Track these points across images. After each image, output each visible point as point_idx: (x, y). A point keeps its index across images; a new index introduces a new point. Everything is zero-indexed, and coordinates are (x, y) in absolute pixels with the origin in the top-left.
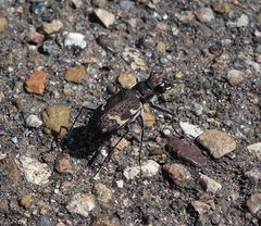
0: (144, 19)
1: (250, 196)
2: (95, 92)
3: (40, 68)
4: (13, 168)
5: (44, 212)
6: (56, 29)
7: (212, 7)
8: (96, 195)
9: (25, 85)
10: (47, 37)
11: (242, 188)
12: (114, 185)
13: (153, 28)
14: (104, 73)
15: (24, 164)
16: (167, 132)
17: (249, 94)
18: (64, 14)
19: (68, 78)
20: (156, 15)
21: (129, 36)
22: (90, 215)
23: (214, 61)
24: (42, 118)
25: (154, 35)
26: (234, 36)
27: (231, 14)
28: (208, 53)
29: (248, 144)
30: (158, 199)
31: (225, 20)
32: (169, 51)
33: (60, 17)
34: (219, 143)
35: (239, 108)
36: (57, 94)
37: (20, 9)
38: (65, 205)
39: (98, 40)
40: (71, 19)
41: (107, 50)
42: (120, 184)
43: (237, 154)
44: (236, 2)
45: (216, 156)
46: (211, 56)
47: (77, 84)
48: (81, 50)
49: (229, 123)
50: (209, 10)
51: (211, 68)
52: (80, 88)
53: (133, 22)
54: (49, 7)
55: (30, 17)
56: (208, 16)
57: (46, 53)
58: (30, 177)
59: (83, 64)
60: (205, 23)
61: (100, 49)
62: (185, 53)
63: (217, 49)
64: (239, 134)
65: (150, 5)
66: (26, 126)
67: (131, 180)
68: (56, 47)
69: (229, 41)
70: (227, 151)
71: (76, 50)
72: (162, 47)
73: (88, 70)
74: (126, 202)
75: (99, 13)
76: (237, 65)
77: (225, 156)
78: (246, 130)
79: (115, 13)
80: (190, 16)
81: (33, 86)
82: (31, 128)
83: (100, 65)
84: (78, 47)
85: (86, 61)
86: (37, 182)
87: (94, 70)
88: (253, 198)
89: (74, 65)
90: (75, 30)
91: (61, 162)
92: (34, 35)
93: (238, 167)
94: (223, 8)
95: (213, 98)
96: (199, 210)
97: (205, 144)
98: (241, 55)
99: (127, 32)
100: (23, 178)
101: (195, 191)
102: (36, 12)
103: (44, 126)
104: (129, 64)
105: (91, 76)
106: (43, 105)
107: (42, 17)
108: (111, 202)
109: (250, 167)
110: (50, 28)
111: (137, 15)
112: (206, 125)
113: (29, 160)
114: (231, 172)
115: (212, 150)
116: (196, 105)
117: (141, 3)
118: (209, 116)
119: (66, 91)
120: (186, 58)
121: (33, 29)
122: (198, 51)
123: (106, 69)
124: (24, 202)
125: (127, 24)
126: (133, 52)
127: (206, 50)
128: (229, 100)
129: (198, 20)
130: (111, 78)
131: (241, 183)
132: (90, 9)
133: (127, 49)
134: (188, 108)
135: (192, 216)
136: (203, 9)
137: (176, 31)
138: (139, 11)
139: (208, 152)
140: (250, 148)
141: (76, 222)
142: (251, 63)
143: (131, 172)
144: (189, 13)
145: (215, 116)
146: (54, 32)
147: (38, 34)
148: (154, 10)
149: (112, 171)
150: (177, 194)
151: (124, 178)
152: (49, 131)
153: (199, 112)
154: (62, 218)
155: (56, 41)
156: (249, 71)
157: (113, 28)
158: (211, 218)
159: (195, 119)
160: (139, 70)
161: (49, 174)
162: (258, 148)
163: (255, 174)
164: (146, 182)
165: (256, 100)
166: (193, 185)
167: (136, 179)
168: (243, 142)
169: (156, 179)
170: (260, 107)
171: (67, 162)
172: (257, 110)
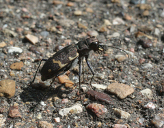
0: (56, 40)
1: (153, 118)
2: (31, 73)
6: (2, 46)
11: (144, 116)
12: (53, 121)
13: (63, 42)
14: (36, 63)
16: (84, 88)
17: (132, 66)
18: (7, 40)
19: (13, 67)
20: (63, 37)
21: (48, 48)
25: (64, 44)
26: (113, 42)
27: (108, 32)
29: (140, 90)
31: (105, 36)
33: (4, 41)
35: (127, 74)
36: (6, 76)
39: (29, 50)
40: (11, 42)
41: (36, 53)
42: (58, 120)
43: (135, 96)
45: (122, 97)
47: (19, 70)
48: (19, 54)
50: (95, 31)
51: (104, 56)
52: (21, 73)
53: (50, 40)
59: (22, 60)
61: (31, 53)
64: (133, 86)
65: (59, 32)
67: (65, 117)
68: (3, 54)
70: (128, 93)
71: (16, 55)
73: (25, 63)
75: (29, 36)
77: (128, 97)
78: (137, 83)
80: (84, 35)
83: (33, 60)
84: (17, 53)
85: (24, 58)
87: (29, 63)
88: (157, 118)
89: (15, 62)
91: (12, 111)
93: (138, 103)
94: (103, 29)
95: (109, 71)
97: (113, 91)
99: (47, 46)
101: (112, 120)
105: (27, 66)
111: (52, 38)
114: (134, 107)
115: (119, 94)
116: (99, 74)
117: (53, 32)
123: (36, 61)
125: (46, 42)
128: (120, 70)
129: (89, 35)
132: (23, 37)
136: (91, 31)
138: (53, 36)
140: (143, 92)
143: (64, 112)
145: (113, 79)
146: (1, 48)
148: (61, 34)
149: (50, 113)
150: (99, 124)
151: (60, 116)
152: (2, 95)
153: (103, 77)
155: (3, 52)
157: (38, 45)
159: (100, 81)
161: (5, 120)
162: (147, 92)
163: (151, 106)
164: (76, 117)
165: (137, 69)
166: (109, 116)
167: (69, 116)
168: (137, 89)
169: (83, 115)
170: (141, 73)
171: (17, 110)
172: (138, 74)
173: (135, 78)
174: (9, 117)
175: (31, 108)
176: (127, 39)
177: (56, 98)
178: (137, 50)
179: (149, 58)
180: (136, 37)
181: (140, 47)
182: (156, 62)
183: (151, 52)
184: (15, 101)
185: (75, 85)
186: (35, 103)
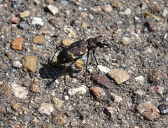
0: (74, 11)
1: (138, 104)
2: (50, 49)
3: (19, 36)
4: (7, 89)
5: (26, 113)
6: (27, 16)
7: (111, 4)
8: (54, 104)
9: (11, 45)
10: (22, 20)
11: (133, 100)
12: (63, 99)
13: (79, 15)
14: (54, 39)
15: (13, 88)
16: (91, 70)
17: (134, 50)
18: (30, 7)
19: (35, 42)
20: (80, 8)
21: (66, 20)
22: (51, 114)
23: (114, 33)
24: (22, 62)
25: (80, 19)
26: (123, 20)
27: (121, 8)
28: (110, 29)
29: (135, 77)
30: (88, 106)
31: (119, 11)
32: (89, 28)
33: (28, 9)
34: (120, 76)
35: (129, 58)
36: (29, 50)
37: (6, 5)
38: (37, 109)
39: (50, 22)
40: (34, 10)
41: (55, 27)
42: (67, 98)
43: (130, 82)
44: (124, 2)
45: (118, 83)
46: (112, 30)
47: (40, 45)
48: (41, 26)
49: (124, 65)
50: (109, 6)
51: (112, 36)
52: (42, 47)
53: (68, 12)
54: (22, 4)
55: (12, 9)
56: (109, 9)
57: (22, 29)
58: (17, 94)
59: (42, 34)
60: (108, 13)
61: (51, 26)
62: (97, 29)
63: (115, 26)
64: (130, 71)
65: (77, 3)
66: (13, 67)
67: (72, 96)
68: (27, 25)
69: (121, 22)
70: (124, 80)
71: (38, 27)
72: (85, 25)
73: (45, 37)
74: (70, 108)
75: (50, 7)
76: (126, 35)
77: (123, 83)
78: (134, 69)
79: (58, 7)
80: (99, 9)
81: (16, 46)
82: (16, 68)
83: (52, 35)
84: (39, 25)
85: (44, 32)
86: (20, 97)
87: (49, 37)
88: (140, 105)
89: (37, 35)
90: (37, 16)
91: (34, 86)
92: (15, 19)
93: (131, 89)
94: (117, 4)
96: (111, 112)
97: (112, 76)
98: (128, 30)
99: (65, 17)
100: (13, 95)
101: (108, 102)
102: (15, 6)
103: (23, 67)
104: (67, 34)
105: (47, 40)
106: (22, 56)
107: (18, 9)
108: (62, 107)
109: (137, 89)
110: (23, 15)
111: (70, 8)
112: (111, 67)
113: (15, 85)
114: (127, 92)
115: (116, 80)
116: (105, 56)
117: (72, 2)
118: (113, 62)
119: (34, 48)
120: (98, 32)
121: (13, 15)
122: (104, 28)
123: (55, 36)
124: (14, 107)
125: (65, 13)
126: (69, 28)
127: (109, 27)
128: (123, 53)
129: (104, 11)
130: (59, 42)
131: (132, 97)
132: (44, 5)
133: (66, 26)
134: (101, 57)
135: (107, 115)
136: (106, 5)
137: (92, 17)
138: (71, 6)
139: (114, 81)
140: (137, 79)
141: (44, 118)
142: (134, 33)
143: (72, 91)
144: (99, 7)
145: (116, 62)
146: (26, 17)
147: (16, 18)
148: (79, 6)
149: (62, 91)
150: (98, 104)
151: (69, 95)
152: (26, 70)
153: (107, 60)
154: (36, 116)
155: (27, 22)
156: (133, 38)
157: (57, 15)
158: (117, 116)
159: (105, 63)
160: (73, 38)
161: (27, 93)
162: (141, 79)
163: (140, 93)
164: (80, 97)
165: (138, 53)
166: (106, 98)
167: (76, 95)
168: (133, 76)
169: (86, 95)
170: (140, 57)
171: (37, 86)
172: (138, 58)
173: (135, 62)
174: (30, 90)
175: (47, 85)
176: (137, 18)
177: (68, 77)
178: (143, 32)
179: (151, 42)
180: (145, 17)
181: (146, 30)
182: (156, 47)
183: (154, 36)
184: (35, 76)
185: (84, 65)
186: (51, 80)
